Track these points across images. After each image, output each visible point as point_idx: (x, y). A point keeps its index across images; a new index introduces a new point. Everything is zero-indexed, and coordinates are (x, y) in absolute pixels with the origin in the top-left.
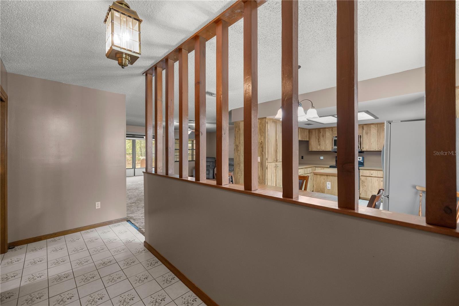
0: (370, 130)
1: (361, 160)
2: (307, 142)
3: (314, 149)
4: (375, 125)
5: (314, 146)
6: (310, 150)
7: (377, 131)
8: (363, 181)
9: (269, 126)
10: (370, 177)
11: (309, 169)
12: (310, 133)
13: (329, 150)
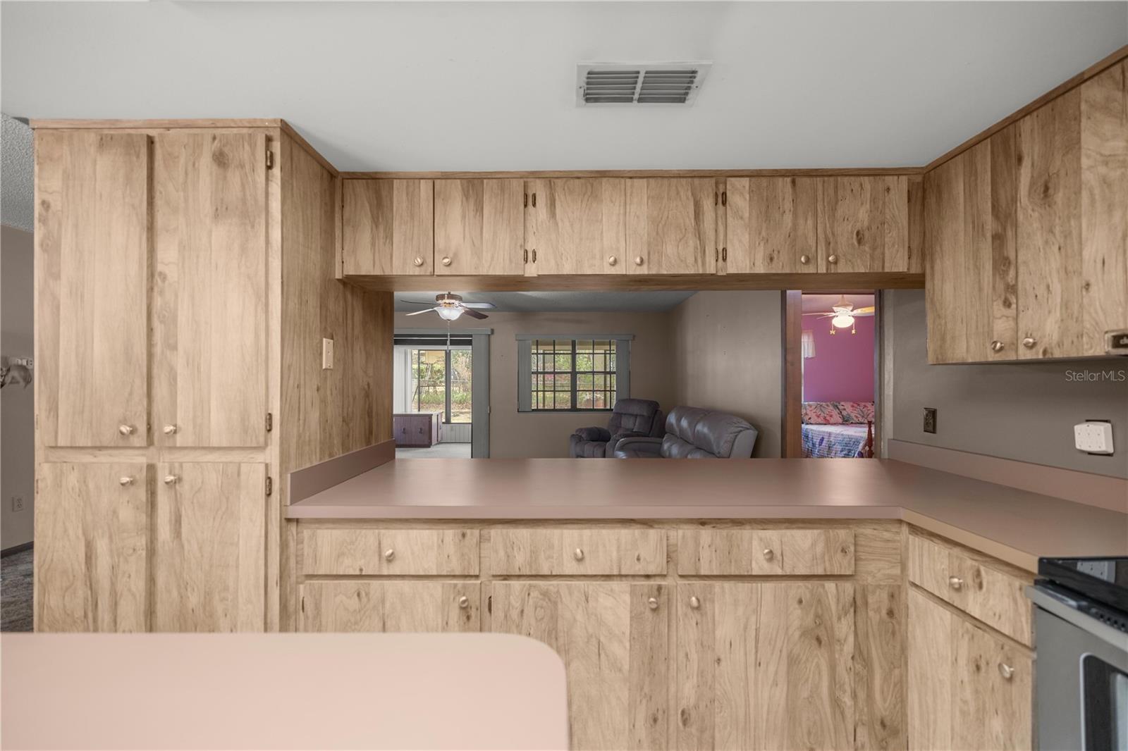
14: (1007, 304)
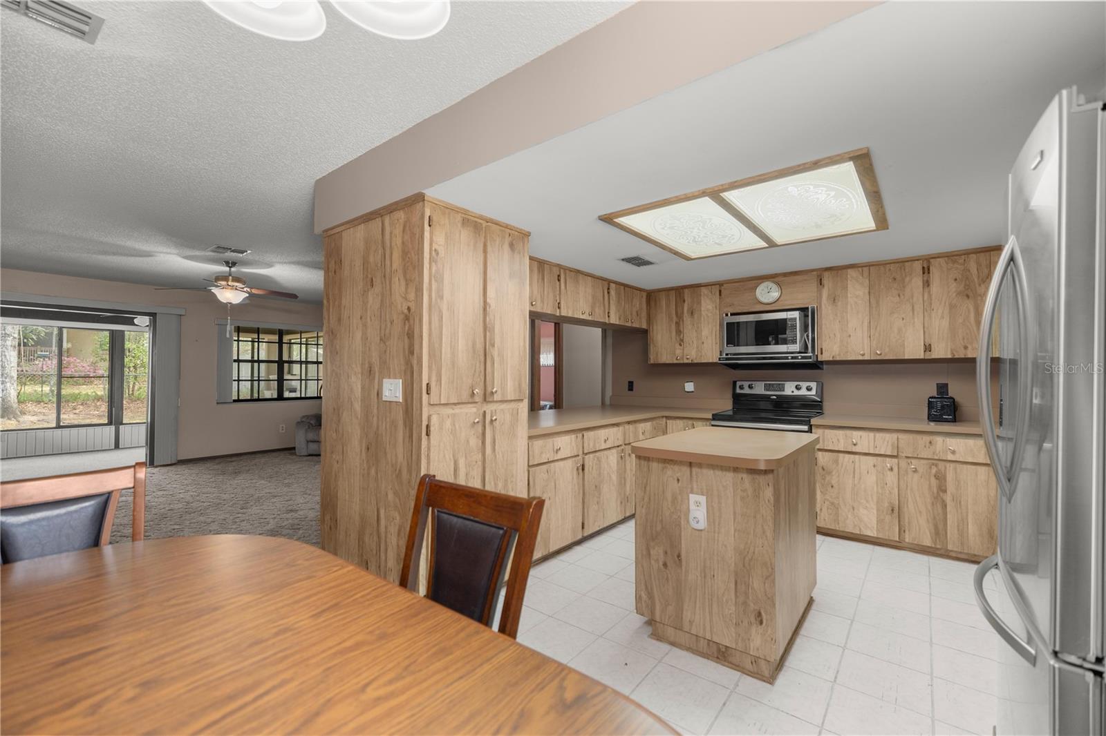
0: (845, 288)
1: (813, 392)
2: (642, 335)
3: (665, 358)
4: (860, 269)
5: (664, 349)
6: (652, 362)
7: (867, 291)
8: (823, 469)
9: (440, 239)
10: (847, 456)
11: (641, 426)
12: (652, 303)
13: (711, 361)
14: (680, 345)
